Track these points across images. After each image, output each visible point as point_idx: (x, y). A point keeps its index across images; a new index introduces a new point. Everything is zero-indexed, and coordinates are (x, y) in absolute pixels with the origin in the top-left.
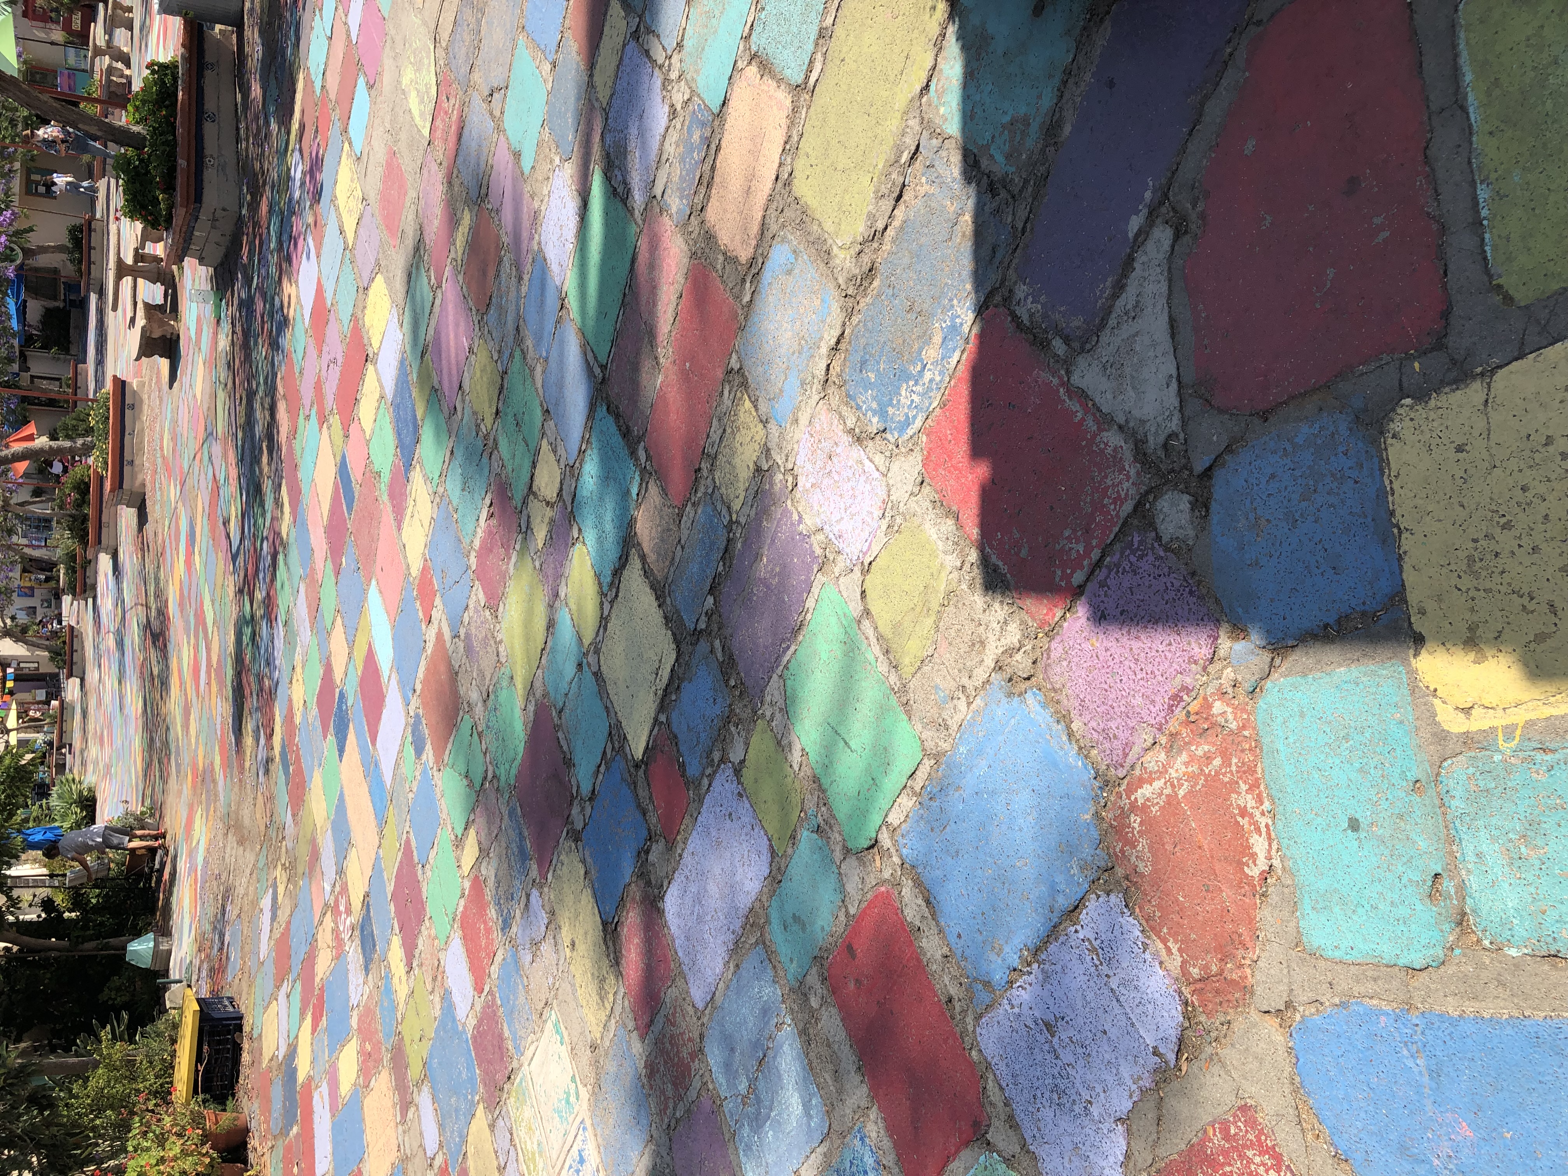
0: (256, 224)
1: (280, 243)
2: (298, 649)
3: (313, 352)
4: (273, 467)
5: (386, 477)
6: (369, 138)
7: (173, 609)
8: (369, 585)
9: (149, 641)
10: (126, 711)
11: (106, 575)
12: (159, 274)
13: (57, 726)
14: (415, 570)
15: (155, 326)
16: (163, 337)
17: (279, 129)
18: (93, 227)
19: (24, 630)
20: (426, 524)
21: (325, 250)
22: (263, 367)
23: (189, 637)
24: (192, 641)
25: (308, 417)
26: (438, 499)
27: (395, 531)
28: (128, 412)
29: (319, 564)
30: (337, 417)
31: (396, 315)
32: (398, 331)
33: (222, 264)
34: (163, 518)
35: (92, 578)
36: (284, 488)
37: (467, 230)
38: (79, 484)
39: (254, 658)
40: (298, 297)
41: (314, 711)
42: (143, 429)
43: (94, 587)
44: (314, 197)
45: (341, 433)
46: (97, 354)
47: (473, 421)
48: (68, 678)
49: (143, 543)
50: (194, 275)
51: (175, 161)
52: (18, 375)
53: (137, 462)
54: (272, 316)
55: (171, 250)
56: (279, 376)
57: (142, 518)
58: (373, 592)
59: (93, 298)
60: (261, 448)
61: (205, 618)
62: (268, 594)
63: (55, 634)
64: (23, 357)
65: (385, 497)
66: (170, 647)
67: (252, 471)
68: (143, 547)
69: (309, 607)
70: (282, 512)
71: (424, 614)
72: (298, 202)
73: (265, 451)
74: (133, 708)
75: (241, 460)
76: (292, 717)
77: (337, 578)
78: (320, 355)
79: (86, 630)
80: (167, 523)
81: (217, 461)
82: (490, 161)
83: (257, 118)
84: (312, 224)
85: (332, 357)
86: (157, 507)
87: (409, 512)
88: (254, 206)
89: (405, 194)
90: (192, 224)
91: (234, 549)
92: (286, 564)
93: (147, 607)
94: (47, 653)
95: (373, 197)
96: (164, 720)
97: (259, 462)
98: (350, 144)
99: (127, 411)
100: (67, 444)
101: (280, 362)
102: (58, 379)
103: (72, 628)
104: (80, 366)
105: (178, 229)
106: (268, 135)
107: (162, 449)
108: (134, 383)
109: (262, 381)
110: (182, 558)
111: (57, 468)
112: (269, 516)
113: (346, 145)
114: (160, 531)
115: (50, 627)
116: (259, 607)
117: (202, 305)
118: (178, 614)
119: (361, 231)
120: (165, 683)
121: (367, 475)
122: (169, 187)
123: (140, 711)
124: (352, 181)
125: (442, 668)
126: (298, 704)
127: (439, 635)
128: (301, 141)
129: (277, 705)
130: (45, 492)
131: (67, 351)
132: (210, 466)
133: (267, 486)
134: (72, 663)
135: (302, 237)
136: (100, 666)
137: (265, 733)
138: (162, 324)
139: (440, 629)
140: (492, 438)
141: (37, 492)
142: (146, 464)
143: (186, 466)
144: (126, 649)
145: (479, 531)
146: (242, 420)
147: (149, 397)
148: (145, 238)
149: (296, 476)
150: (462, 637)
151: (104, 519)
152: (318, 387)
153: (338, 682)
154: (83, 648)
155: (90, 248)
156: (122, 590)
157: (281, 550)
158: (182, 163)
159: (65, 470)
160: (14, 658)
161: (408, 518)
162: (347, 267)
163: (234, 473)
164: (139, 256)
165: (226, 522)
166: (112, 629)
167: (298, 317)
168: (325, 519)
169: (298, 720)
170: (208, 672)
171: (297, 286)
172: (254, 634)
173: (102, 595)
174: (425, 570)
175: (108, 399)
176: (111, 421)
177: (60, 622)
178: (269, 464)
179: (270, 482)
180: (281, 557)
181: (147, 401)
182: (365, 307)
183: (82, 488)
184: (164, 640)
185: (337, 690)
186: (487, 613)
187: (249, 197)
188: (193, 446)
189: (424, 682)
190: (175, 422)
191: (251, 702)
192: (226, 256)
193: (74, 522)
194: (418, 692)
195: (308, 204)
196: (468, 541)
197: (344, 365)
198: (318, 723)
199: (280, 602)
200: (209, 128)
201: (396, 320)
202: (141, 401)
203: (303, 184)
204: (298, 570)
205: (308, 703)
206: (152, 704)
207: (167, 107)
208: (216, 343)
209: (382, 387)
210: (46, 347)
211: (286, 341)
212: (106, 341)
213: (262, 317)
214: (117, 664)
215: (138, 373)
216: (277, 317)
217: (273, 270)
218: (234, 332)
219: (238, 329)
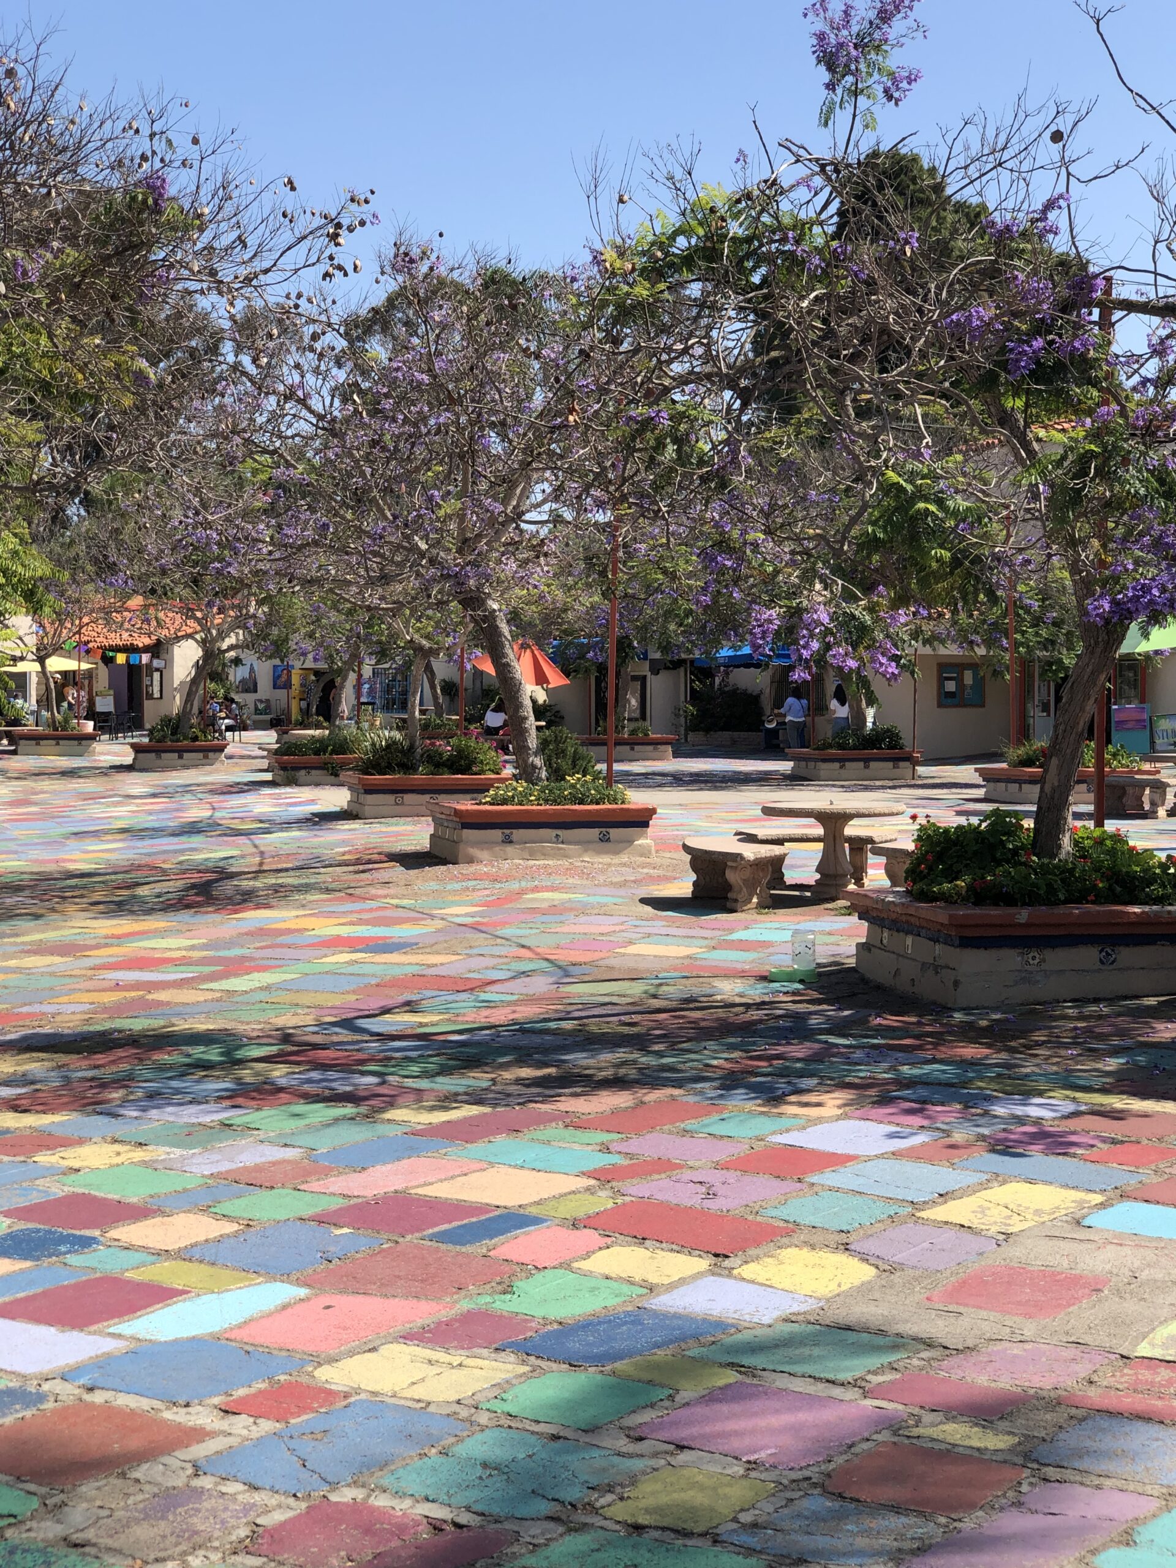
0: (939, 1039)
1: (910, 1083)
2: (178, 1152)
3: (724, 1152)
4: (513, 1089)
5: (504, 1305)
6: (1118, 1240)
7: (253, 917)
8: (299, 1283)
9: (196, 878)
10: (73, 843)
11: (312, 802)
12: (836, 876)
13: (49, 731)
14: (330, 1376)
15: (747, 873)
16: (728, 887)
17: (1108, 1074)
18: (902, 764)
19: (217, 677)
20: (419, 1392)
21: (908, 1167)
22: (689, 1062)
23: (204, 947)
24: (197, 954)
25: (606, 1149)
26: (464, 1413)
27: (400, 1329)
28: (595, 832)
29: (339, 1184)
30: (610, 1205)
31: (803, 1308)
32: (776, 1314)
33: (864, 980)
34: (415, 896)
35: (309, 778)
36: (474, 1110)
37: (976, 1443)
38: (467, 757)
39: (162, 1068)
40: (820, 1120)
41: (58, 1189)
42: (567, 856)
43: (291, 782)
44: (999, 1141)
45: (581, 1214)
46: (691, 774)
47: (619, 1479)
48: (134, 746)
49: (369, 862)
50: (840, 933)
51: (1024, 904)
52: (645, 658)
53: (509, 849)
54: (783, 1073)
55: (877, 901)
56: (676, 1092)
57: (412, 860)
58: (284, 1292)
59: (785, 766)
60: (546, 1065)
61: (236, 975)
62: (281, 1090)
63: (210, 723)
64: (677, 664)
65: (465, 1305)
66: (185, 916)
67: (504, 1050)
68: (363, 863)
69: (258, 1168)
70: (432, 1109)
71: (243, 1400)
72: (986, 1113)
73: (539, 1073)
74: (77, 855)
75: (523, 1029)
76: (48, 1148)
77: (312, 1219)
78: (718, 1166)
79: (217, 771)
80: (405, 902)
81: (520, 987)
82: (1108, 1482)
83: (1122, 1033)
84: (949, 1141)
85: (719, 1188)
86: (433, 885)
87: (440, 1355)
88: (970, 1033)
89: (1029, 1316)
90: (923, 932)
91: (363, 1023)
92: (337, 1120)
93: (259, 873)
94: (175, 711)
95: (1015, 1253)
96: (53, 910)
97: (520, 1062)
98: (1102, 1206)
99: (597, 831)
100: (533, 742)
101: (701, 1093)
102: (643, 717)
103: (221, 749)
104: (670, 749)
105: (912, 911)
106: (1095, 1054)
107: (536, 889)
108: (645, 840)
109: (665, 1060)
110: (345, 931)
111: (494, 719)
112: (424, 1084)
113: (1098, 1198)
114: (392, 891)
115: (223, 715)
116: (257, 1074)
117: (789, 949)
118: (245, 927)
119: (949, 1234)
120: (118, 908)
121: (506, 1268)
122: (979, 896)
123: (71, 867)
124: (1037, 1212)
125: (134, 1443)
126: (74, 1157)
127: (199, 1434)
128: (1093, 1113)
129: (74, 1116)
130: (452, 700)
131: (695, 725)
132: (509, 974)
133: (478, 1079)
134: (158, 751)
135: (926, 1123)
136: (154, 795)
137: (19, 1097)
138: (751, 886)
139: (212, 1434)
140: (589, 1520)
141: (450, 688)
142: (506, 865)
143: (507, 932)
144: (183, 839)
145: (407, 1503)
146: (594, 1027)
147: (624, 865)
148: (893, 855)
149: (498, 1131)
150: (197, 1483)
151: (409, 798)
152: (663, 1166)
153: (113, 1234)
154: (186, 767)
155: (867, 761)
156: (286, 830)
157: (363, 1109)
158: (1023, 915)
159: (491, 732)
160: (169, 663)
161: (428, 1353)
162: (881, 1211)
163: (500, 1016)
164: (860, 845)
165: (410, 1006)
166: (218, 814)
167: (785, 1122)
168: (420, 1191)
169: (44, 1158)
170: (137, 986)
171: (839, 1118)
172: (206, 1066)
173: (279, 797)
174: (328, 1395)
175: (615, 801)
176: (577, 807)
177: (229, 728)
178: (519, 1081)
179: (485, 1084)
180: (349, 1110)
181: (616, 860)
182: (813, 1247)
183: (462, 762)
184: (198, 905)
185: (96, 1233)
186: (243, 1532)
187: (984, 1023)
188: (544, 943)
189: (108, 1410)
190: (582, 910)
191: (80, 1067)
192: (879, 987)
193: (402, 751)
194: (88, 1397)
195: (986, 1131)
196: (386, 1482)
197: (704, 1213)
198: (35, 1198)
199: (266, 1112)
200: (1088, 956)
201: (795, 1308)
202: (616, 853)
203: (1021, 1120)
204: (324, 1143)
205: (73, 1177)
206: (84, 887)
207: (1110, 888)
208: (726, 976)
209: (672, 1287)
210: (695, 696)
211: (740, 1102)
212: (716, 789)
213: (778, 1057)
214: (156, 825)
215: (663, 845)
216: (781, 1084)
217: (864, 1072)
218: (748, 1006)
219: (755, 1015)
